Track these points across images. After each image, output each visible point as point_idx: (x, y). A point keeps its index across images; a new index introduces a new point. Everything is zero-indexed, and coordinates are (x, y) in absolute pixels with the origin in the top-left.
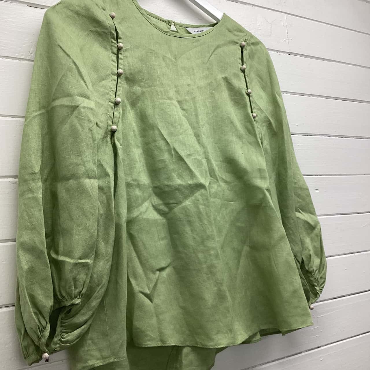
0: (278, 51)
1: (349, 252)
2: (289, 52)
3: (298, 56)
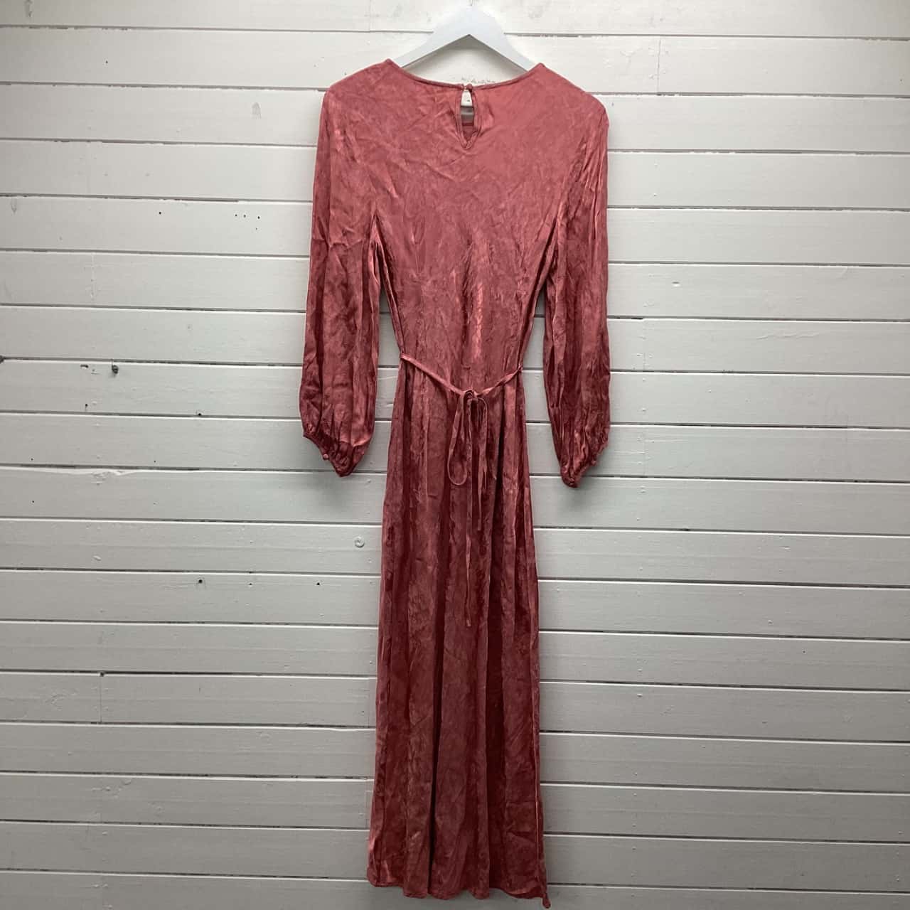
0: (637, 94)
1: (722, 370)
2: (657, 93)
3: (675, 96)
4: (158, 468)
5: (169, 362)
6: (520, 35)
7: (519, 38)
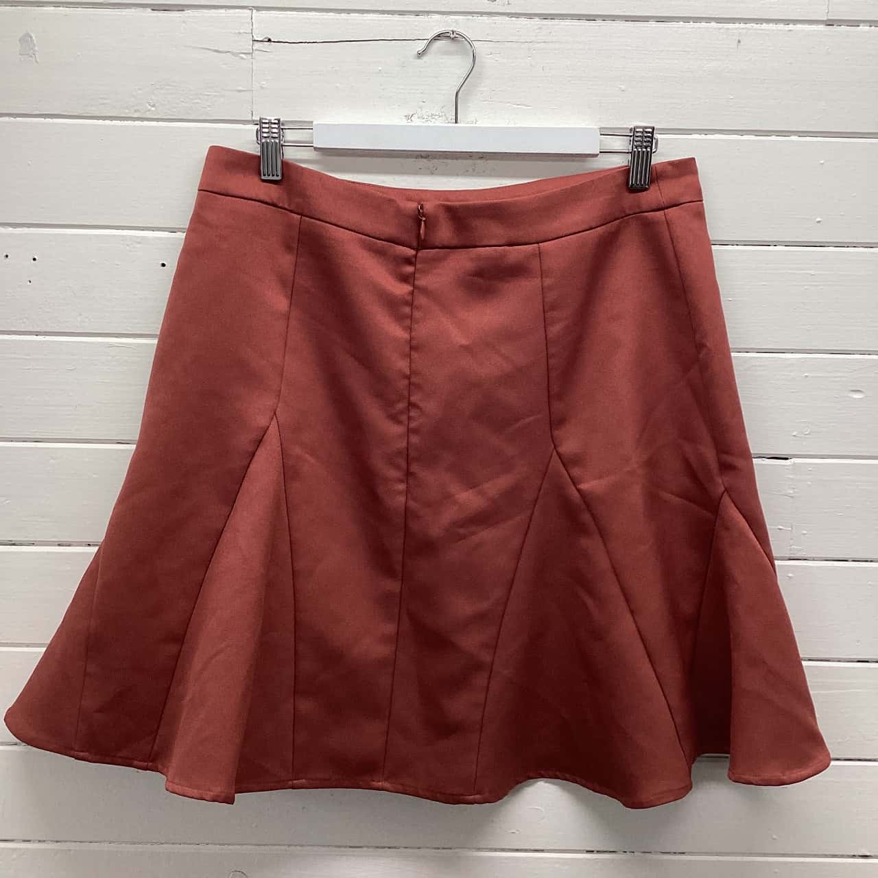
0: (787, 22)
2: (826, 21)
3: (861, 27)
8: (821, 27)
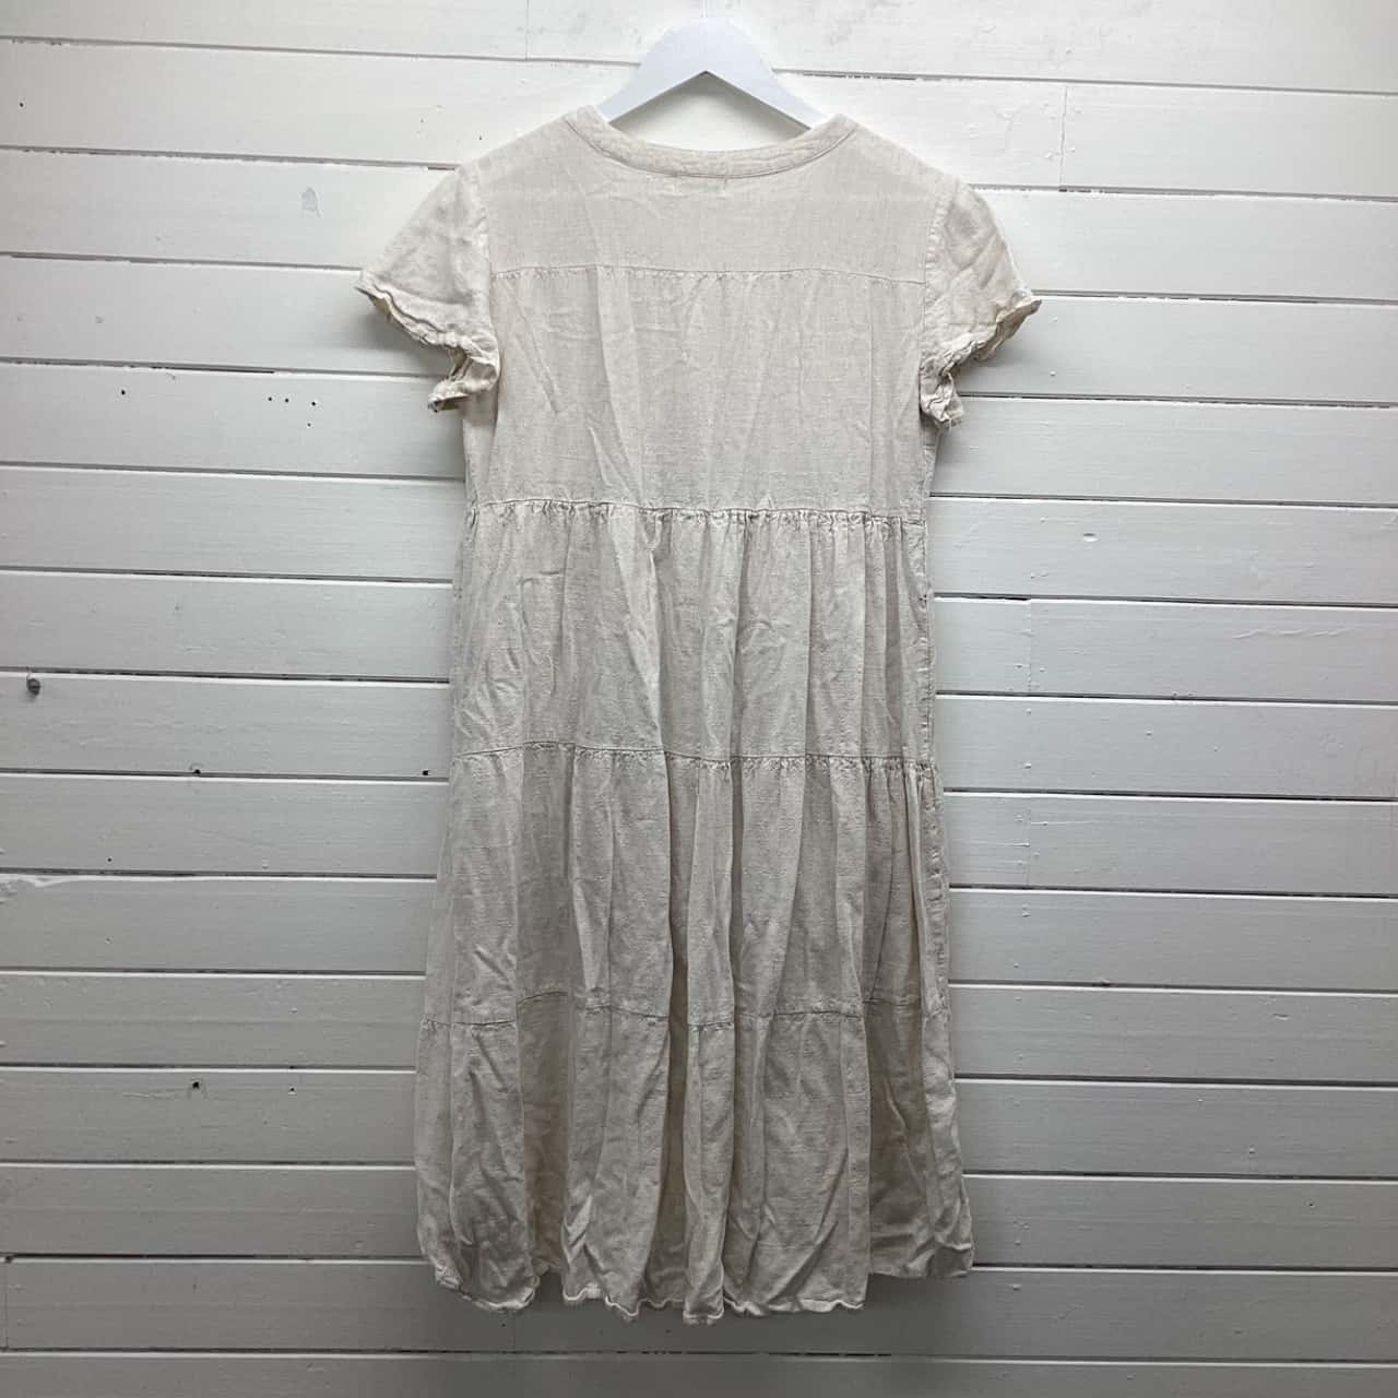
0: (1023, 188)
1: (1171, 694)
2: (1059, 187)
3: (1092, 193)
4: (115, 873)
5: (139, 674)
6: (809, 73)
7: (807, 78)
8: (1057, 193)
